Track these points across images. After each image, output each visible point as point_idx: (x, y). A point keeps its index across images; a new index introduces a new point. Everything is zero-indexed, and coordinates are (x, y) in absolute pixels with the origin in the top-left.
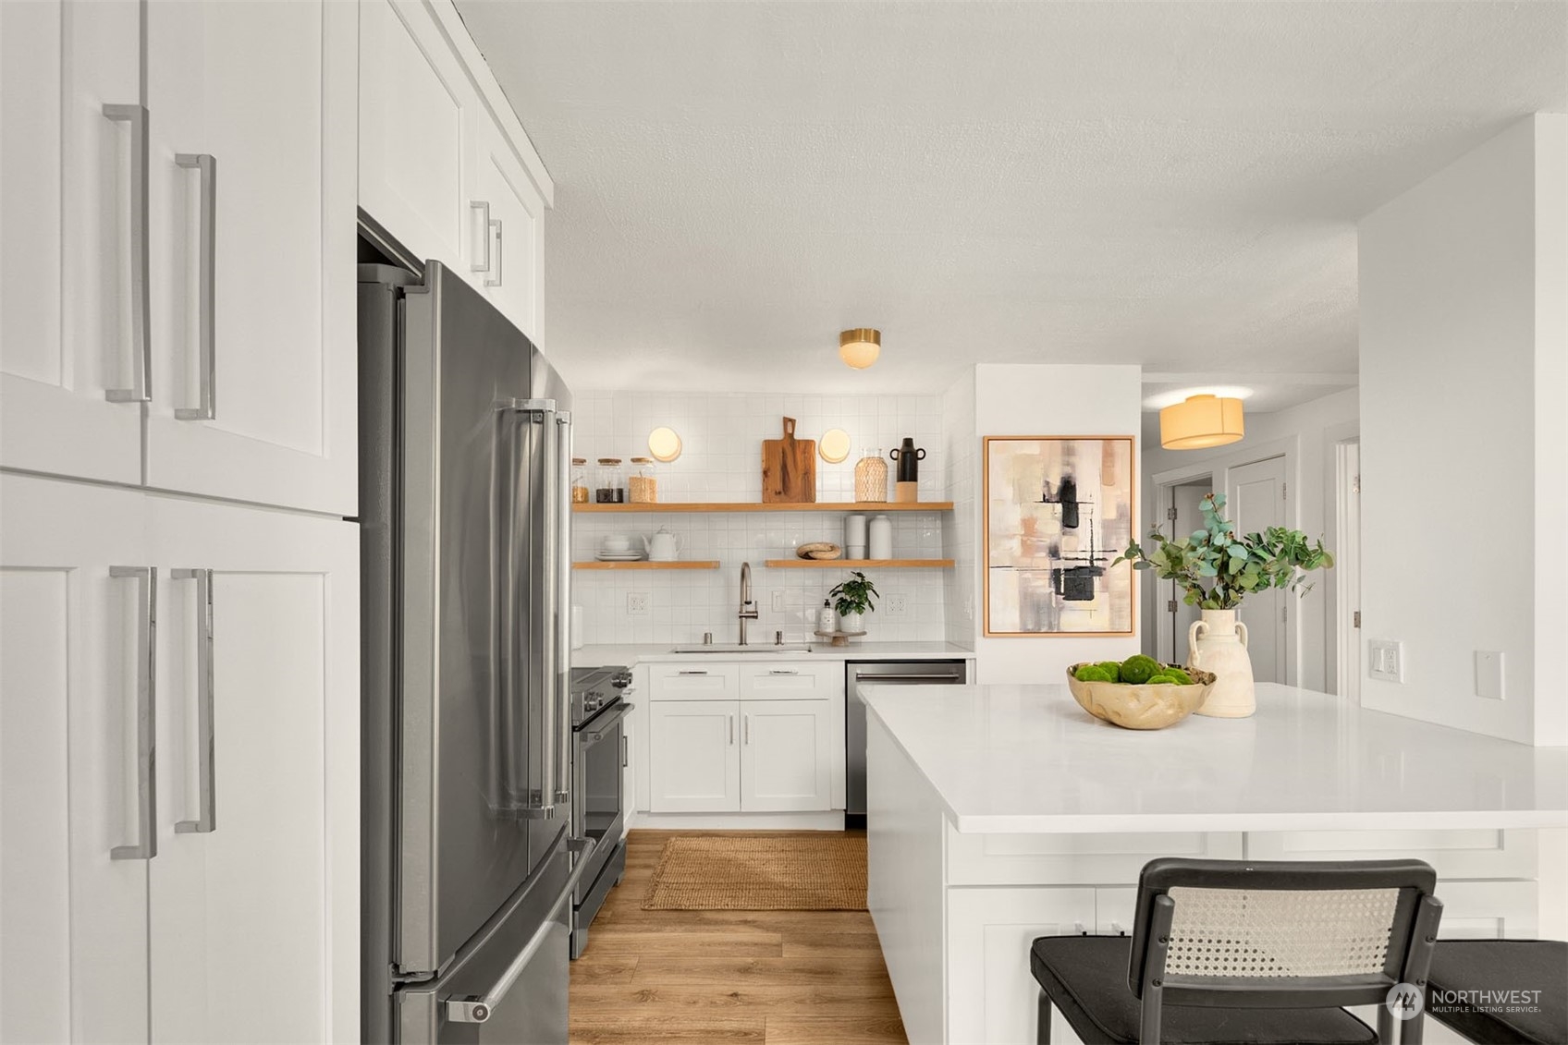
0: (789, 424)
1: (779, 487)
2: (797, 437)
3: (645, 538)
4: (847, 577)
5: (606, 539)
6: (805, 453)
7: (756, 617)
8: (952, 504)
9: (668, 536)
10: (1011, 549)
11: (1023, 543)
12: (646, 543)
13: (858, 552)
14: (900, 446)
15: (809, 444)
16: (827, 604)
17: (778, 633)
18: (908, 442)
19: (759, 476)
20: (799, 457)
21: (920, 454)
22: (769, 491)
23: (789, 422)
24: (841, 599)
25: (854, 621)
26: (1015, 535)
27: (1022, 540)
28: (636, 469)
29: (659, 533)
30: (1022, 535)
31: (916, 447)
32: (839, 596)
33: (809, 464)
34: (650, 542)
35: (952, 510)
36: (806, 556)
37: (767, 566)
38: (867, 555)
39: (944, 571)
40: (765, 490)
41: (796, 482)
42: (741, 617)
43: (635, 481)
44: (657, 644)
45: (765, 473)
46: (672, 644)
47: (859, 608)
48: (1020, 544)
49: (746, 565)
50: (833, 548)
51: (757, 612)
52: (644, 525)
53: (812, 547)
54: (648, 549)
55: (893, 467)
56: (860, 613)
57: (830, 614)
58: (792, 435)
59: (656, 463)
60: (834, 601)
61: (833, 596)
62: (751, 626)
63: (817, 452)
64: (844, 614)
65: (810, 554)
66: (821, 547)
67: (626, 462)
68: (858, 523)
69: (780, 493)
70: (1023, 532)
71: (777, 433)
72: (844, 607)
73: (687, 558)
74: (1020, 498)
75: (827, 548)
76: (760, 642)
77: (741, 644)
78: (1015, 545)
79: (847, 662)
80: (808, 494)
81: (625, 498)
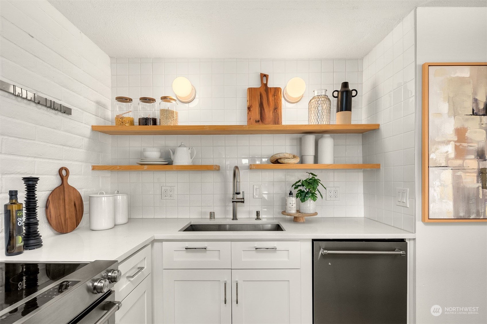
0: (265, 78)
1: (258, 117)
2: (270, 85)
3: (170, 150)
4: (304, 176)
5: (144, 150)
6: (275, 96)
7: (243, 202)
8: (379, 125)
9: (185, 149)
10: (447, 152)
11: (457, 148)
12: (171, 153)
13: (310, 159)
14: (339, 89)
15: (277, 91)
16: (291, 194)
17: (257, 212)
18: (345, 85)
19: (246, 110)
20: (271, 98)
21: (354, 93)
22: (251, 120)
23: (264, 76)
24: (300, 190)
25: (310, 205)
26: (450, 141)
27: (455, 145)
28: (166, 105)
29: (180, 147)
30: (455, 142)
31: (351, 88)
32: (300, 188)
33: (277, 103)
34: (174, 153)
35: (379, 129)
36: (276, 161)
37: (251, 169)
38: (316, 161)
39: (363, 172)
40: (249, 119)
41: (269, 114)
42: (233, 202)
43: (163, 112)
44: (179, 218)
45: (249, 108)
46: (190, 218)
47: (314, 196)
48: (454, 149)
49: (237, 167)
50: (294, 157)
51: (243, 198)
52: (170, 141)
53: (281, 156)
54: (172, 157)
55: (334, 102)
56: (314, 200)
57: (293, 201)
58: (266, 85)
59: (177, 101)
60: (295, 192)
61: (295, 188)
62: (239, 207)
63: (282, 96)
64: (303, 200)
65: (279, 161)
66: (287, 156)
67: (158, 100)
68: (310, 140)
69: (258, 121)
70: (456, 139)
71: (256, 84)
72: (303, 196)
73: (199, 163)
74: (454, 112)
75: (291, 156)
76: (246, 217)
77: (233, 219)
78: (450, 149)
79: (313, 240)
80: (277, 120)
81: (158, 123)
